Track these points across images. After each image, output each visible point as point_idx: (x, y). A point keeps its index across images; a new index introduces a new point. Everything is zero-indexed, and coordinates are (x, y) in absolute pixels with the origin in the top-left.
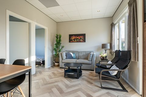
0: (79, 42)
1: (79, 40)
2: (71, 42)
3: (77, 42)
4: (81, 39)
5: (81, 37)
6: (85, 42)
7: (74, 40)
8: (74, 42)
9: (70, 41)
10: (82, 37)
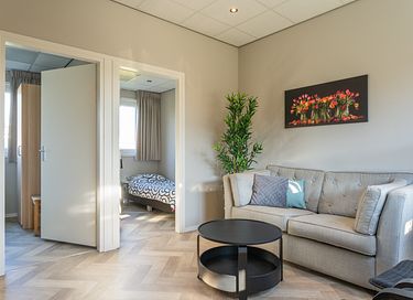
0: (333, 122)
1: (333, 112)
2: (293, 126)
3: (322, 123)
4: (341, 105)
5: (341, 95)
6: (367, 121)
7: (309, 117)
8: (308, 125)
9: (291, 120)
10: (346, 97)
